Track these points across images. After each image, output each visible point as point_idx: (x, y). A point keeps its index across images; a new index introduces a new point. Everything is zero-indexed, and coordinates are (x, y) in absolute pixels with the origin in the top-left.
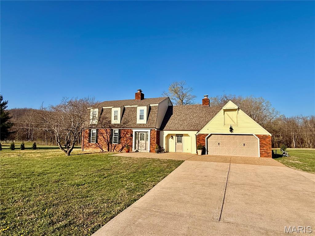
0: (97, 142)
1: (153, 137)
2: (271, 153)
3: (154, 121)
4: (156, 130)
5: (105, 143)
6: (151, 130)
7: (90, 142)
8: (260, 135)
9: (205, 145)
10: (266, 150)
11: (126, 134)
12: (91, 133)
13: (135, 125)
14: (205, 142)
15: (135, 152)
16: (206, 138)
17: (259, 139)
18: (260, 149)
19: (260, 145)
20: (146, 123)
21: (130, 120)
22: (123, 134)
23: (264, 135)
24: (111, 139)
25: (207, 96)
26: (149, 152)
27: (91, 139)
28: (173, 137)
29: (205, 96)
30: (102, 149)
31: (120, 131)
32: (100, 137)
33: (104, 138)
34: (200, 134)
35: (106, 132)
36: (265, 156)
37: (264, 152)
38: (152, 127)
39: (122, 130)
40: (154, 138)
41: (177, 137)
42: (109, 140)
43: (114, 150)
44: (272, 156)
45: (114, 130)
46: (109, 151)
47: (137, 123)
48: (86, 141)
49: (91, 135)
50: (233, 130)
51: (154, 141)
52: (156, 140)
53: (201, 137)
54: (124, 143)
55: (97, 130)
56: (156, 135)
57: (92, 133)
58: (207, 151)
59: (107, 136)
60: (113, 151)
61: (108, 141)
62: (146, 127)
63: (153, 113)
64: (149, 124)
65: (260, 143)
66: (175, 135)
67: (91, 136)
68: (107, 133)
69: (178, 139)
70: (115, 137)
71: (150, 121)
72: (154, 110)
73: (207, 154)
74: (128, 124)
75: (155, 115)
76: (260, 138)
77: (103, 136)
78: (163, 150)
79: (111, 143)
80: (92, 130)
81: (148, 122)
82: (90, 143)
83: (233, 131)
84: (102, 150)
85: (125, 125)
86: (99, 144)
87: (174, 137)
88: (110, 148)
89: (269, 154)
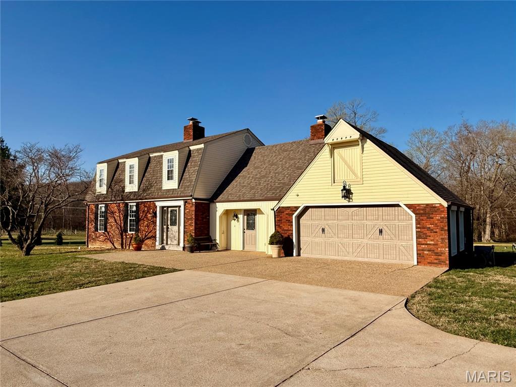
0: (106, 229)
1: (189, 218)
2: (447, 254)
3: (191, 183)
4: (194, 201)
5: (117, 232)
6: (186, 202)
7: (96, 230)
8: (419, 205)
9: (292, 234)
10: (434, 245)
11: (147, 213)
12: (99, 213)
13: (160, 194)
14: (292, 225)
15: (161, 249)
16: (294, 216)
17: (414, 216)
18: (418, 244)
19: (417, 232)
20: (177, 188)
21: (154, 183)
22: (143, 212)
23: (427, 205)
24: (126, 223)
25: (321, 118)
26: (182, 249)
27: (99, 224)
28: (239, 216)
29: (318, 118)
30: (113, 244)
31: (137, 206)
32: (111, 220)
33: (116, 222)
34: (283, 207)
35: (119, 210)
36: (431, 263)
37: (428, 251)
38: (186, 194)
39: (141, 204)
40: (191, 219)
41: (245, 217)
42: (122, 225)
43: (130, 245)
44: (448, 262)
45: (131, 206)
46: (122, 247)
47: (164, 188)
48: (92, 227)
49: (99, 216)
50: (352, 194)
51: (190, 225)
52: (194, 224)
53: (284, 215)
54: (145, 231)
55: (107, 206)
56: (194, 213)
57: (100, 211)
58: (299, 249)
59: (120, 217)
60: (129, 247)
61: (121, 227)
62: (176, 195)
63: (193, 164)
64: (183, 189)
65: (417, 228)
66: (243, 212)
67: (99, 218)
68: (119, 212)
69: (247, 220)
70: (131, 218)
71: (185, 182)
72: (195, 159)
73: (299, 255)
74: (149, 192)
75: (196, 168)
76: (418, 212)
77: (114, 218)
78: (215, 245)
79: (126, 231)
80: (100, 206)
81: (181, 184)
82: (98, 231)
83: (353, 198)
84: (114, 246)
85: (145, 194)
86: (108, 234)
87: (241, 216)
88: (124, 241)
89: (442, 258)
